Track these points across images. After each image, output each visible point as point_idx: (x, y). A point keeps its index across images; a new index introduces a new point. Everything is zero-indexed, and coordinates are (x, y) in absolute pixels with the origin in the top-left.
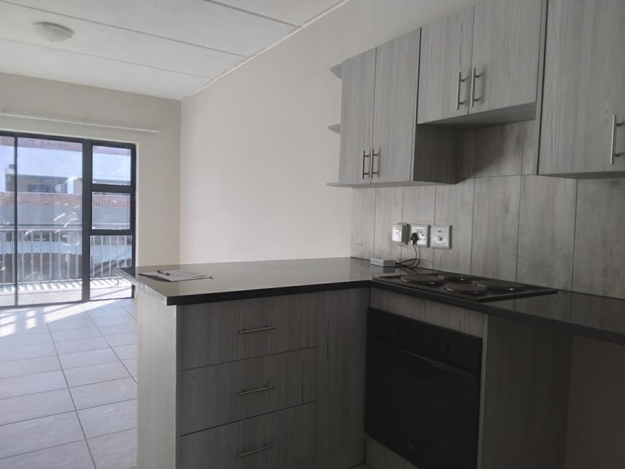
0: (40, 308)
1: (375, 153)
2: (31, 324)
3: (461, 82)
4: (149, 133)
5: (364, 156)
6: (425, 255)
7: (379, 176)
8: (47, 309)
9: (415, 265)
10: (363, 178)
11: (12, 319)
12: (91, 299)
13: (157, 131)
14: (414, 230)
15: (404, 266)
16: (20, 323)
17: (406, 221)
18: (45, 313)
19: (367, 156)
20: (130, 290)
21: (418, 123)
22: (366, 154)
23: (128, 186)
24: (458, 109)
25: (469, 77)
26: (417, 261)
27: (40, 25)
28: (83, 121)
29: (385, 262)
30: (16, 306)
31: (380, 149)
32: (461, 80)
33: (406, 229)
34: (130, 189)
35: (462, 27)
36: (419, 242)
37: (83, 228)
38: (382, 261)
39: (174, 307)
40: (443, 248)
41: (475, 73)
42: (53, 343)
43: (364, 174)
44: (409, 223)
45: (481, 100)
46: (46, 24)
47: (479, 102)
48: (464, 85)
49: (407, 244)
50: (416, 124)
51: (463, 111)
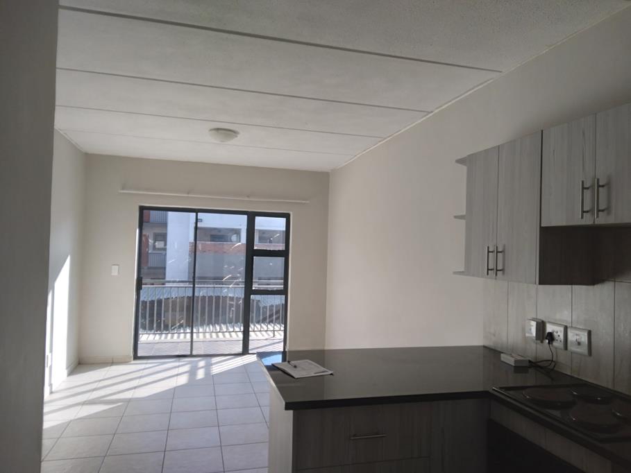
0: (209, 358)
1: (500, 250)
2: (201, 374)
3: (585, 191)
4: (302, 203)
5: (489, 252)
6: (562, 358)
7: (503, 273)
8: (215, 360)
9: (551, 367)
10: (488, 274)
11: (186, 368)
12: (250, 352)
13: (308, 202)
14: (549, 328)
15: (539, 367)
16: (192, 373)
17: (541, 317)
18: (212, 365)
19: (492, 252)
20: (282, 344)
21: (542, 225)
22: (490, 250)
23: (283, 251)
24: (582, 218)
25: (592, 186)
26: (553, 364)
27: (214, 132)
28: (248, 197)
29: (516, 361)
30: (191, 356)
31: (504, 246)
32: (583, 188)
33: (541, 326)
34: (284, 254)
35: (584, 134)
36: (555, 344)
37: (245, 285)
38: (513, 360)
39: (291, 412)
40: (581, 354)
41: (598, 183)
42: (215, 396)
43: (488, 270)
44: (544, 320)
45: (608, 210)
46: (218, 129)
47: (605, 212)
48: (588, 193)
49: (542, 342)
50: (541, 227)
51: (588, 220)
